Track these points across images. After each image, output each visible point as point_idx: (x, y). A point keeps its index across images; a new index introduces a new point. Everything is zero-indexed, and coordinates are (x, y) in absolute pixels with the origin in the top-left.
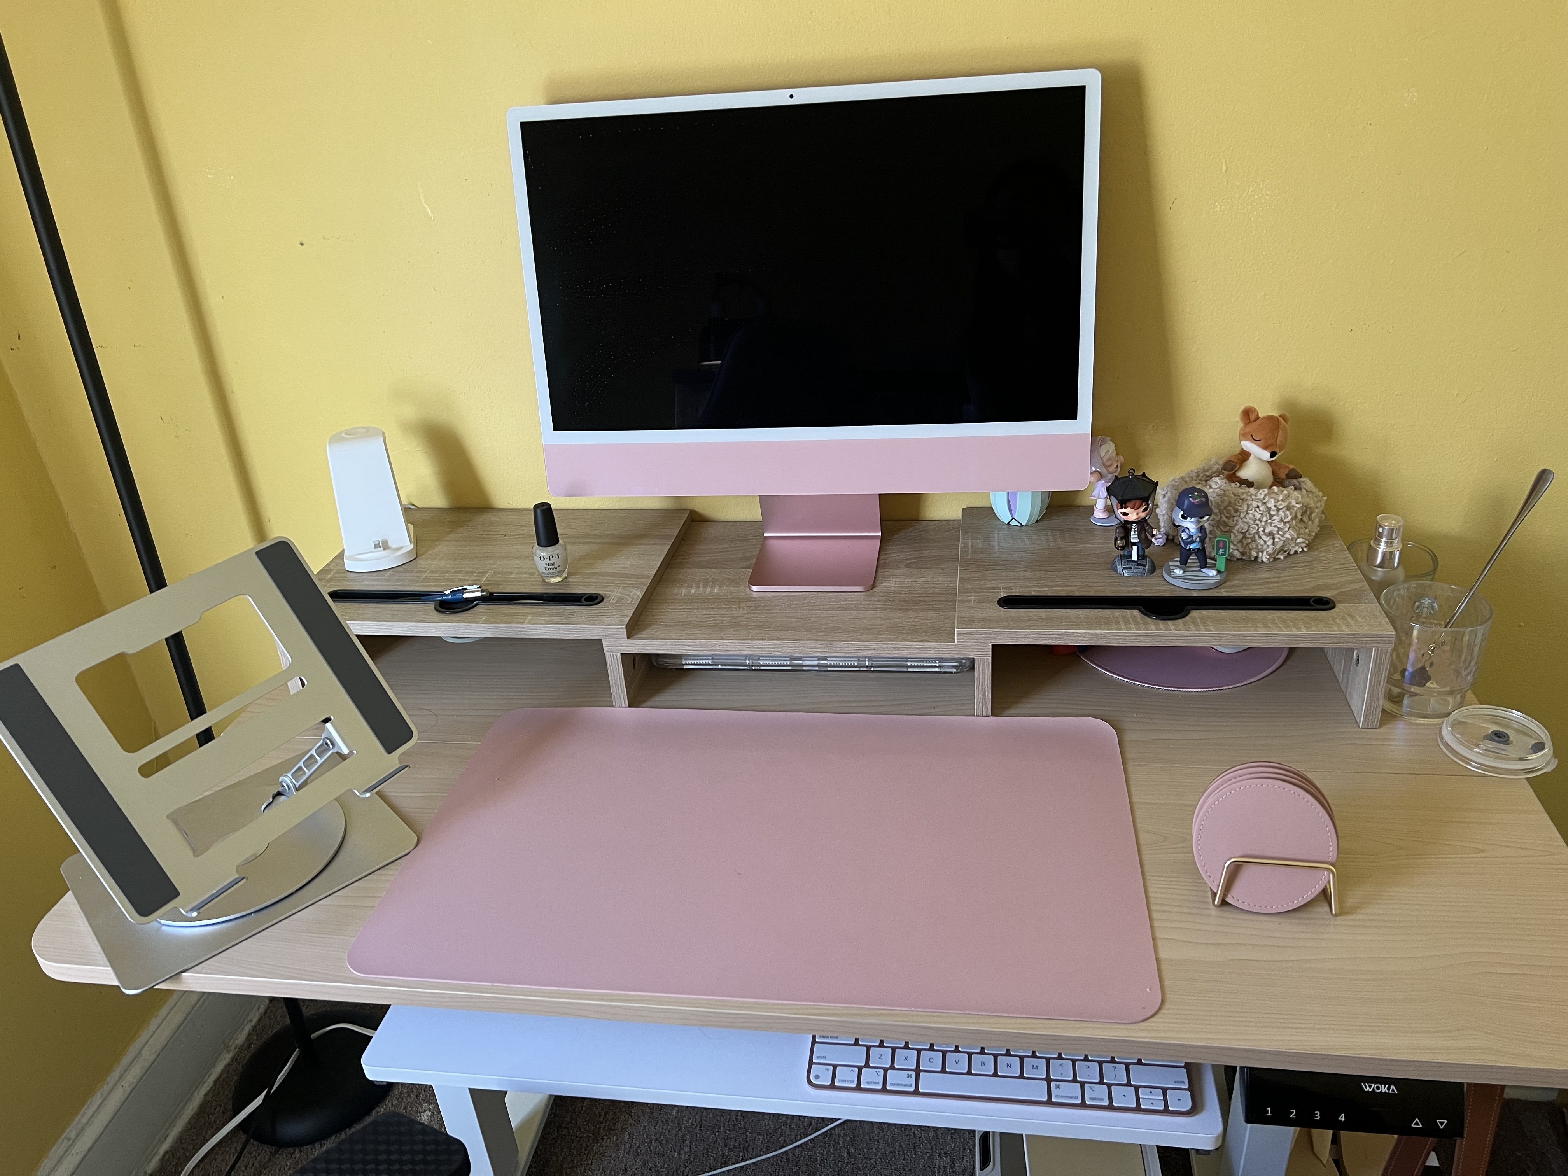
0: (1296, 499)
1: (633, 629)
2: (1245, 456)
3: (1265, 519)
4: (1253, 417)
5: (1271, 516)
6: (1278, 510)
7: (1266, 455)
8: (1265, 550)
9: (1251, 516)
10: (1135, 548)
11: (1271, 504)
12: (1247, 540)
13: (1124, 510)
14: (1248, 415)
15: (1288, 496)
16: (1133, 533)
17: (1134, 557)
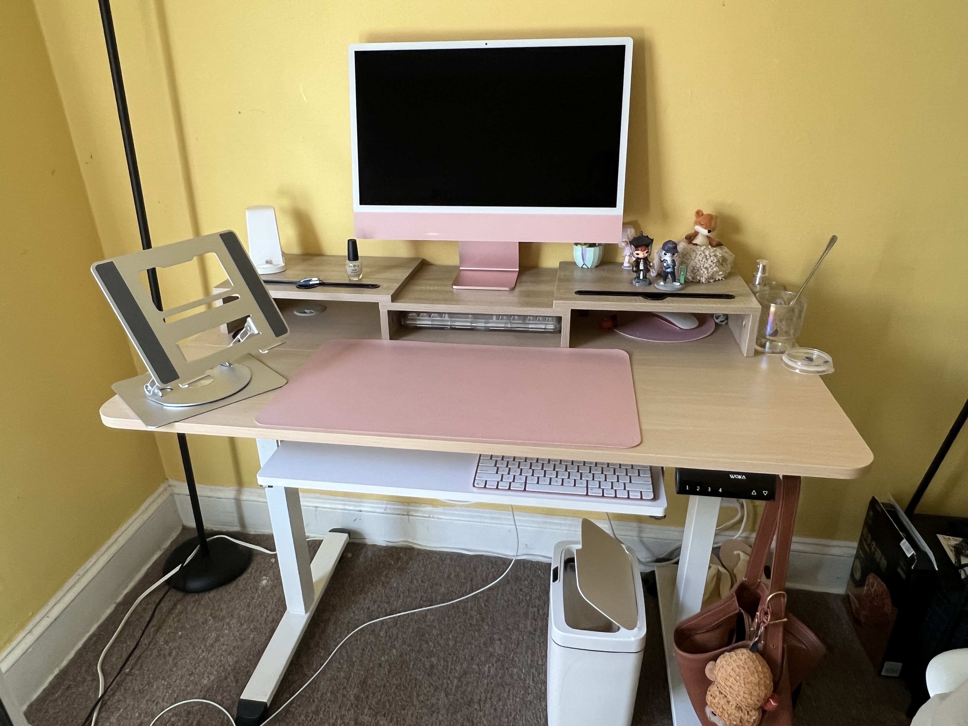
0: (719, 252)
1: (395, 298)
2: (696, 234)
3: (704, 260)
4: (700, 214)
5: (707, 259)
6: (710, 256)
7: (705, 232)
8: (704, 276)
9: (697, 259)
10: (642, 272)
11: (707, 253)
12: (695, 271)
13: (637, 252)
14: (699, 213)
15: (715, 251)
16: (641, 264)
17: (641, 277)
